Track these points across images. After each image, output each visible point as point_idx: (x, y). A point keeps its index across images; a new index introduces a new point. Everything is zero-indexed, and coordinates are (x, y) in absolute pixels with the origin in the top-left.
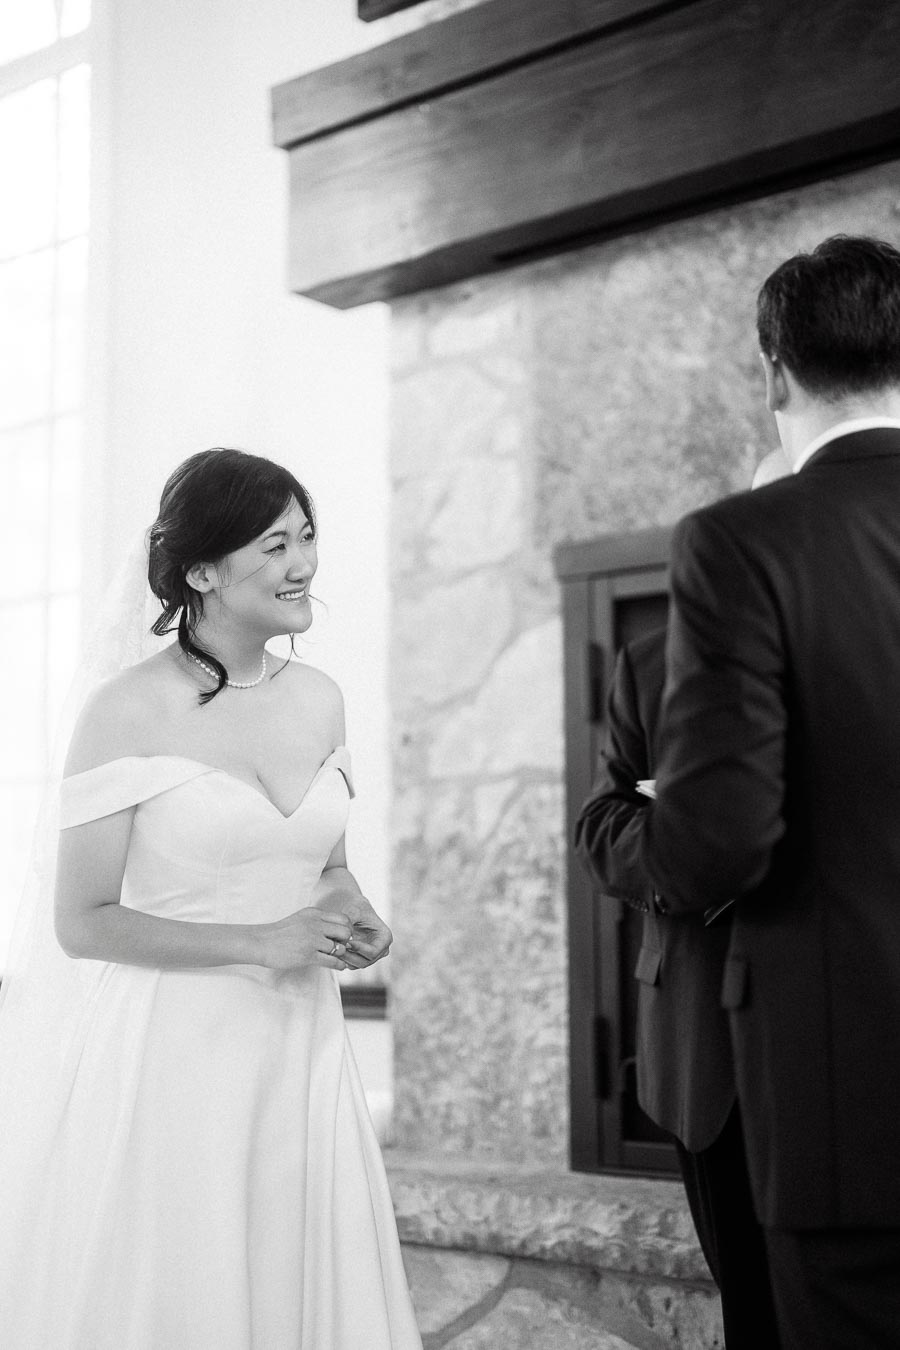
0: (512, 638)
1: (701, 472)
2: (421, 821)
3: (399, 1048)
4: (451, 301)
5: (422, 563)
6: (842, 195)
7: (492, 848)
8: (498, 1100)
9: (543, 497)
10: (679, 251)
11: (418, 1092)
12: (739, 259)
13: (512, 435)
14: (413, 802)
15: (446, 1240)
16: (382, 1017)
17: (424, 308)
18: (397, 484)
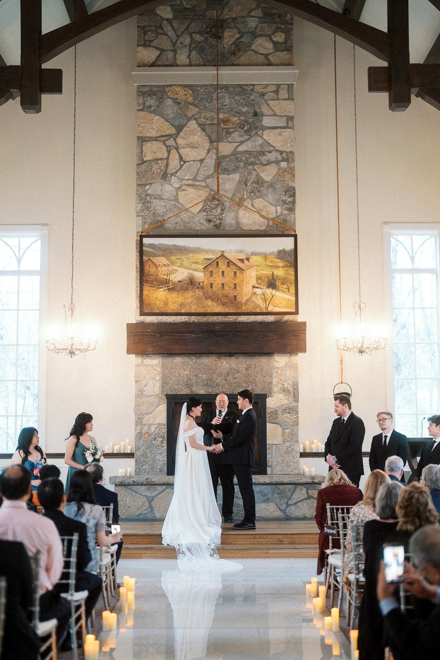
0: (157, 406)
1: (188, 387)
2: (141, 430)
3: (136, 461)
4: (148, 356)
5: (142, 394)
6: (208, 356)
7: (154, 433)
8: (154, 467)
9: (163, 387)
10: (185, 358)
11: (140, 467)
12: (194, 361)
13: (158, 378)
14: (139, 427)
15: (160, 483)
16: (134, 458)
17: (142, 357)
18: (136, 382)
